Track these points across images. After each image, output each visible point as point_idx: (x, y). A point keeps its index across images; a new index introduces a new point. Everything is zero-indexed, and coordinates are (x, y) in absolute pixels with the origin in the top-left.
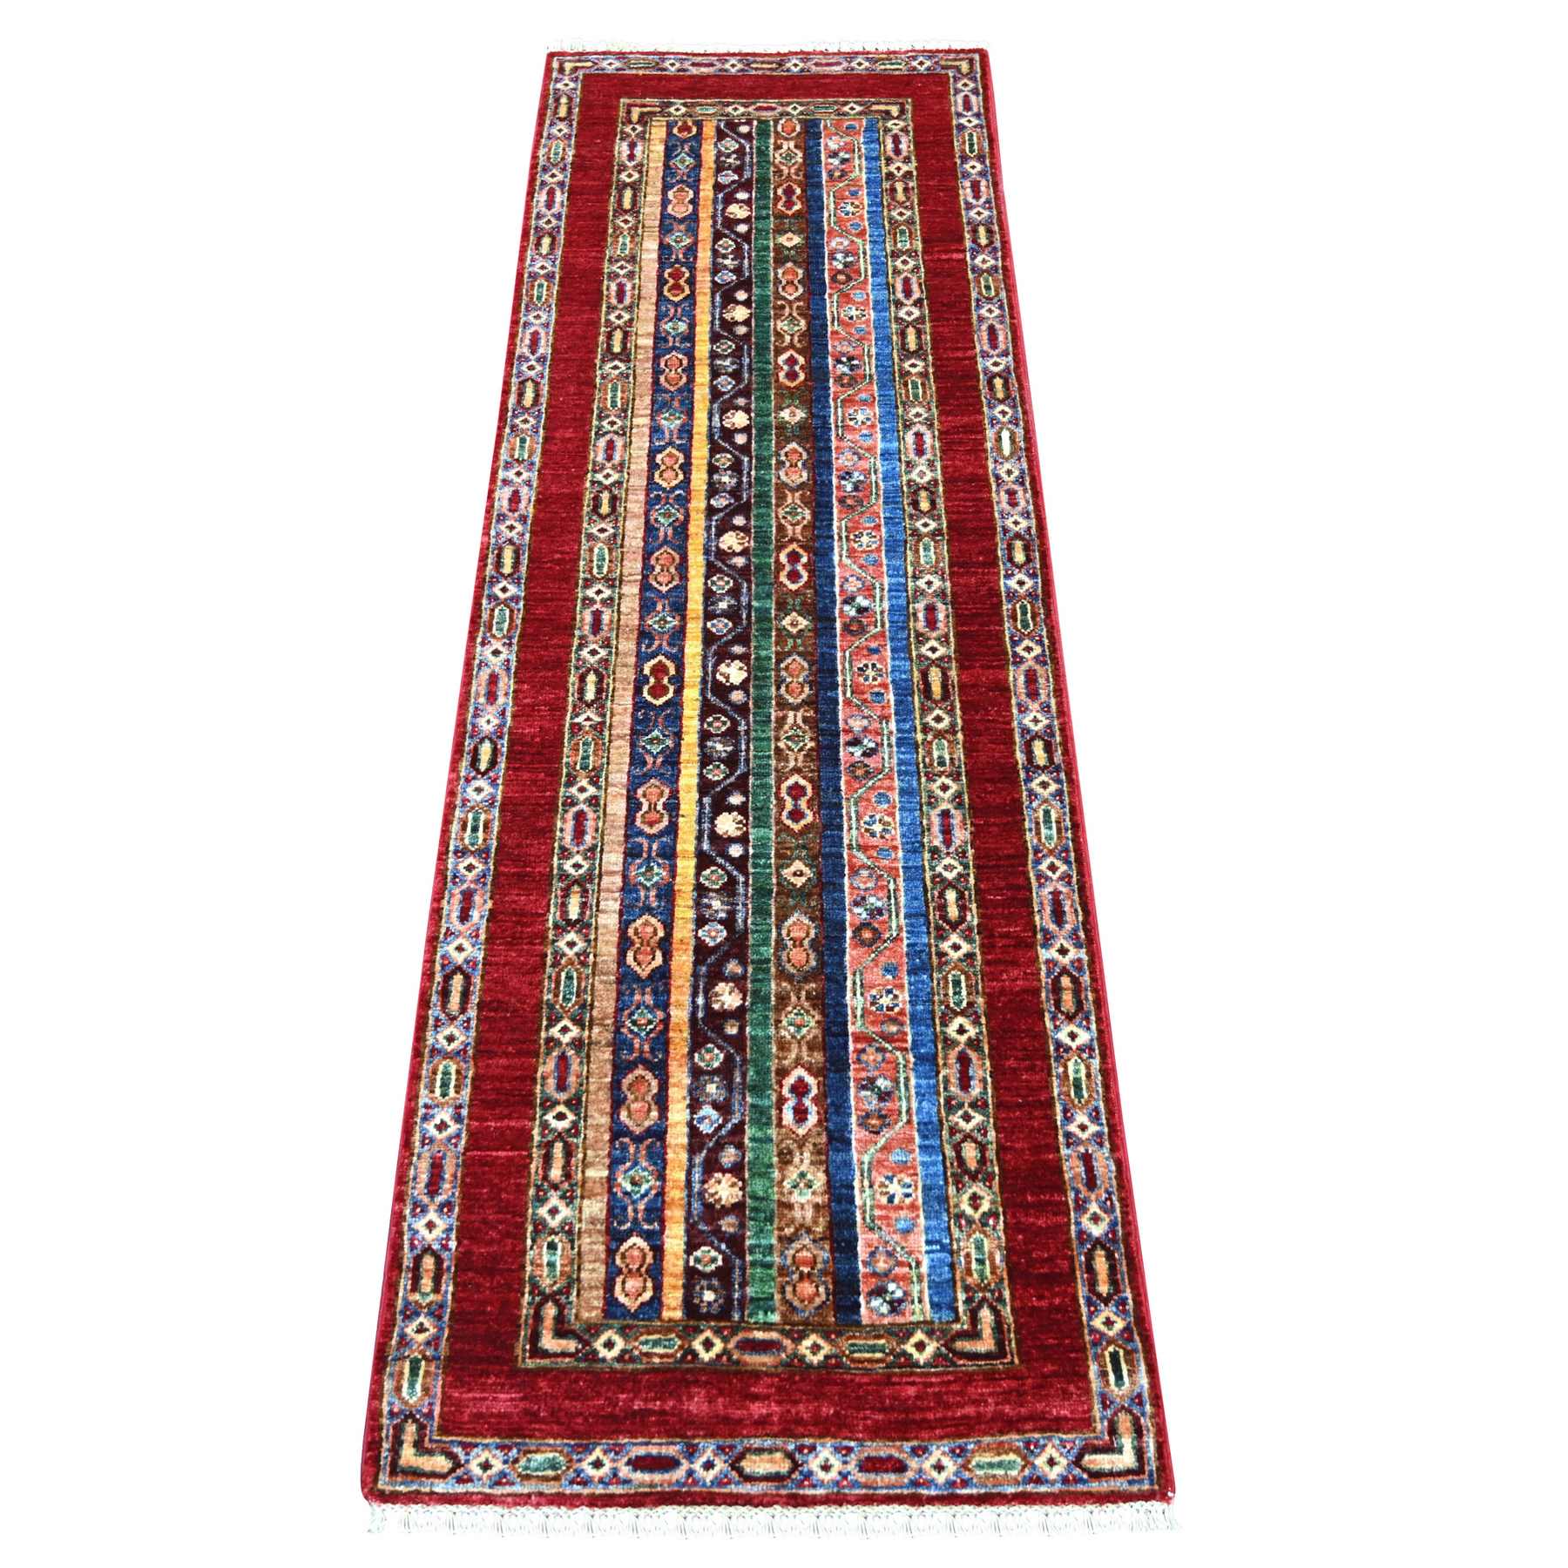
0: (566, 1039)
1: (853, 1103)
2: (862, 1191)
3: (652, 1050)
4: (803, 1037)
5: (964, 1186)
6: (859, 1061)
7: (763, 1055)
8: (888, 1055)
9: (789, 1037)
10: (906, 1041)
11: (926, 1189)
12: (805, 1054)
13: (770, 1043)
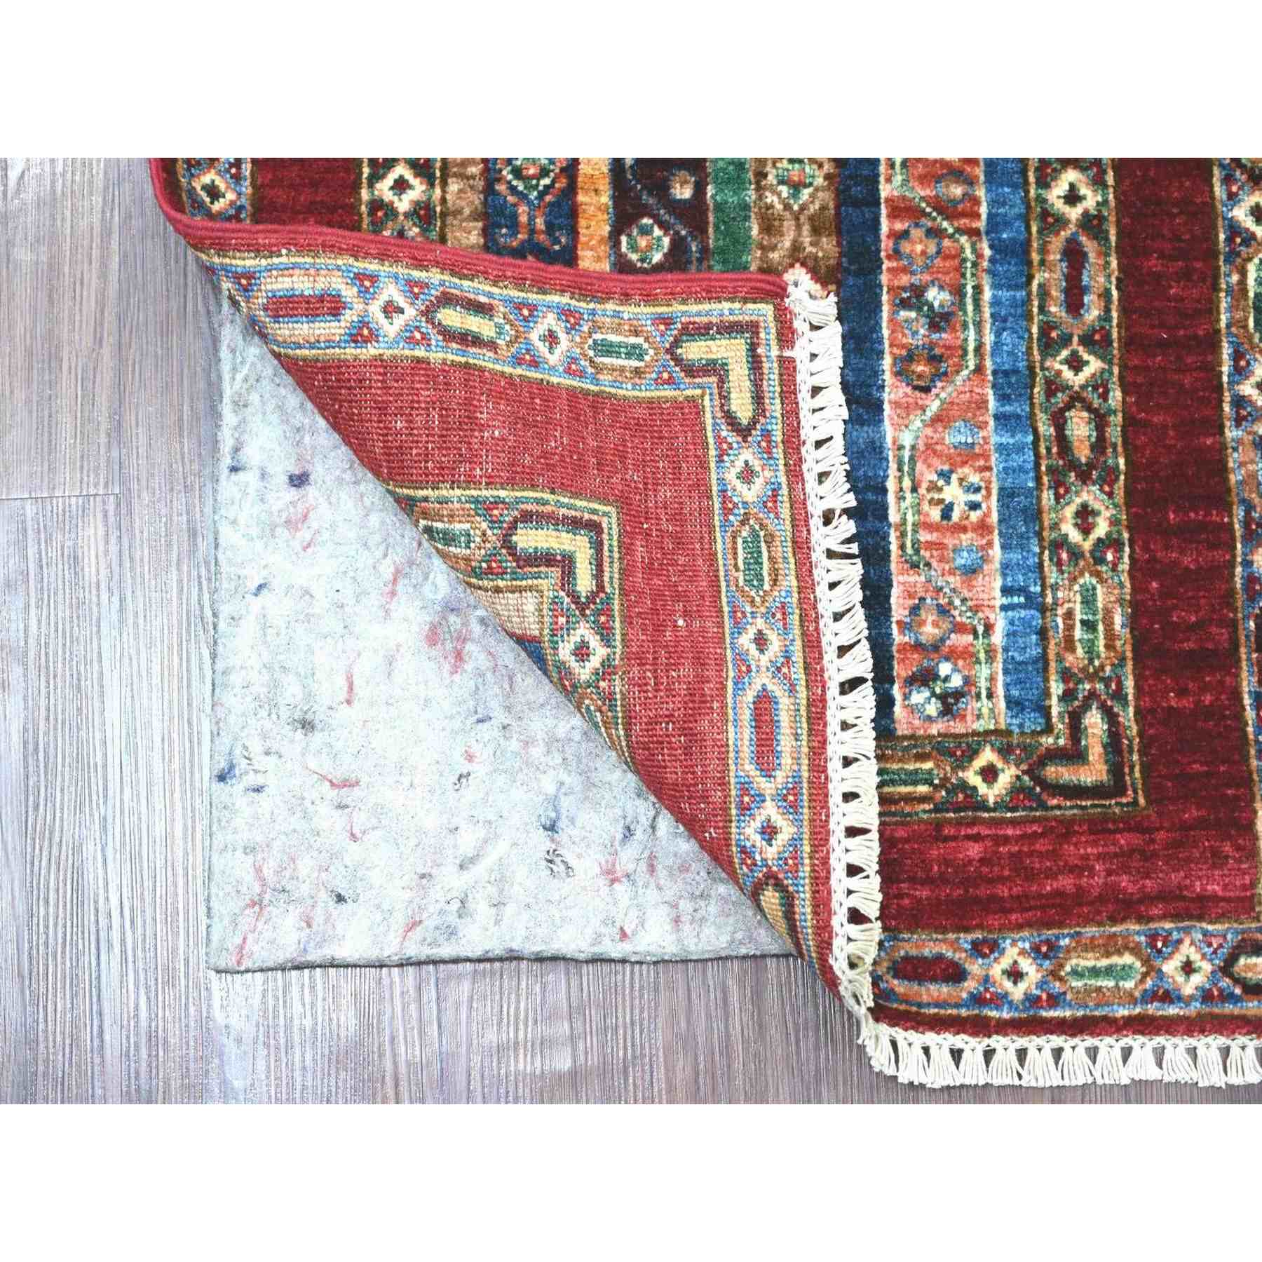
0: (403, 204)
1: (886, 332)
2: (901, 498)
3: (550, 228)
4: (803, 208)
5: (1067, 491)
6: (896, 254)
7: (737, 241)
8: (946, 243)
9: (779, 207)
10: (978, 216)
11: (1007, 495)
12: (806, 240)
13: (747, 218)
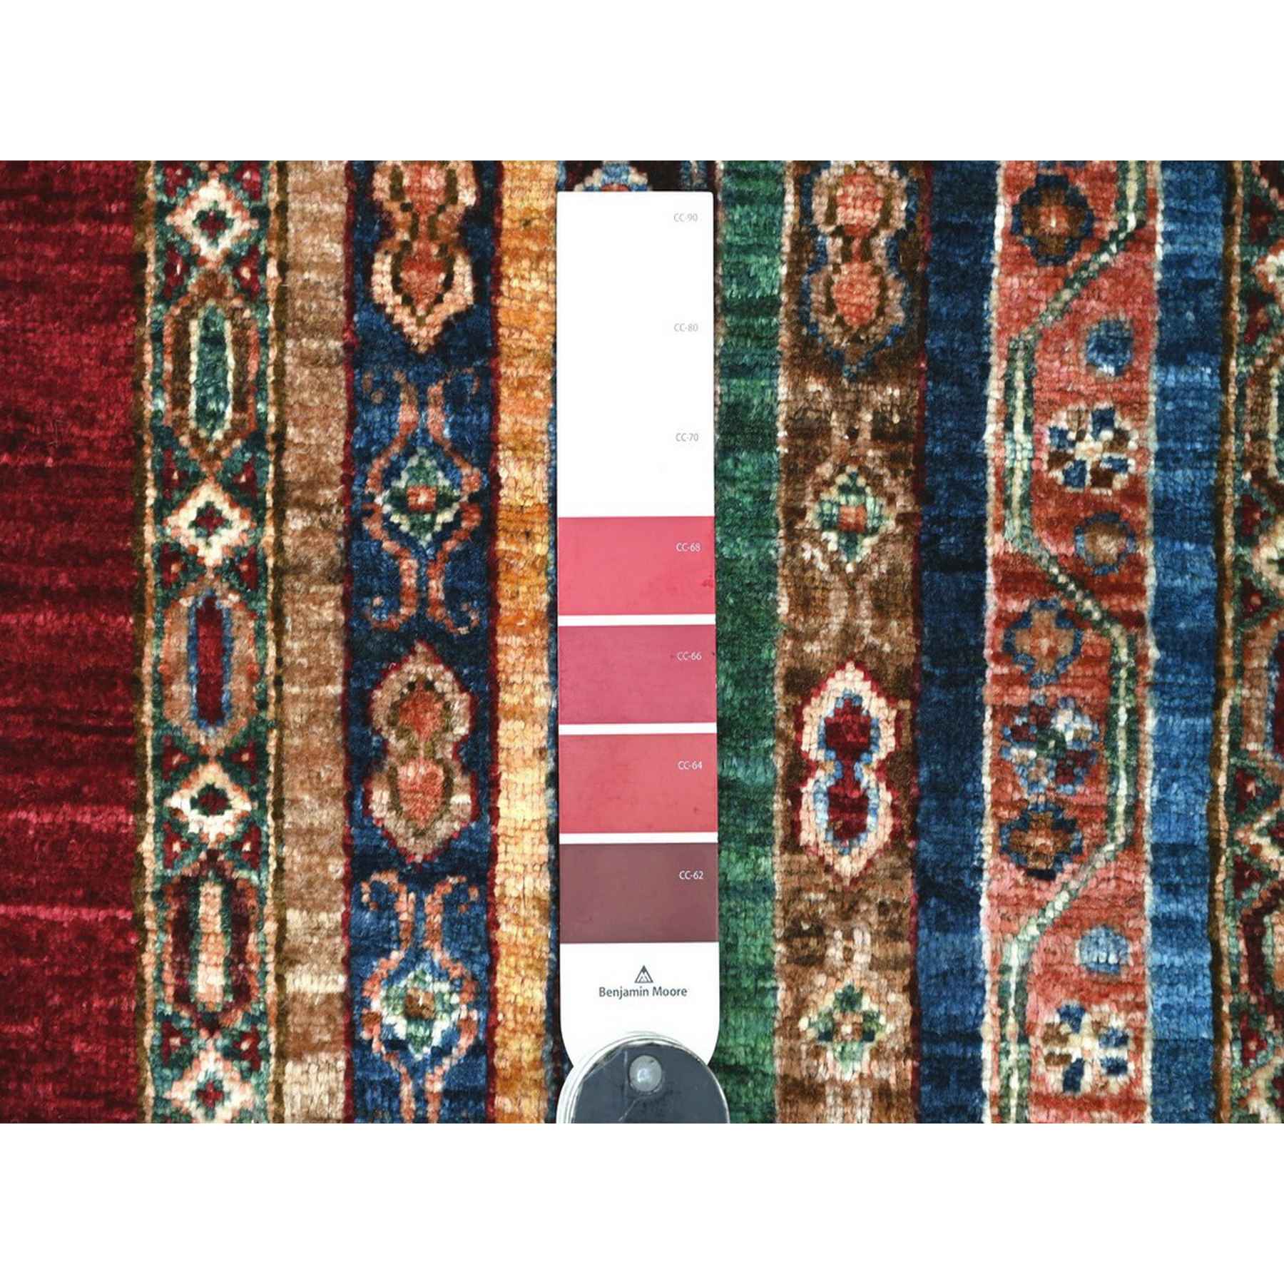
0: (213, 553)
1: (987, 782)
2: (1002, 1053)
3: (454, 595)
4: (862, 569)
5: (1261, 1045)
6: (1008, 653)
7: (753, 624)
8: (1089, 636)
9: (823, 566)
10: (1141, 591)
11: (1167, 1052)
12: (866, 623)
13: (771, 586)
